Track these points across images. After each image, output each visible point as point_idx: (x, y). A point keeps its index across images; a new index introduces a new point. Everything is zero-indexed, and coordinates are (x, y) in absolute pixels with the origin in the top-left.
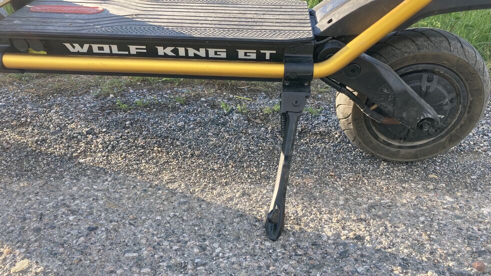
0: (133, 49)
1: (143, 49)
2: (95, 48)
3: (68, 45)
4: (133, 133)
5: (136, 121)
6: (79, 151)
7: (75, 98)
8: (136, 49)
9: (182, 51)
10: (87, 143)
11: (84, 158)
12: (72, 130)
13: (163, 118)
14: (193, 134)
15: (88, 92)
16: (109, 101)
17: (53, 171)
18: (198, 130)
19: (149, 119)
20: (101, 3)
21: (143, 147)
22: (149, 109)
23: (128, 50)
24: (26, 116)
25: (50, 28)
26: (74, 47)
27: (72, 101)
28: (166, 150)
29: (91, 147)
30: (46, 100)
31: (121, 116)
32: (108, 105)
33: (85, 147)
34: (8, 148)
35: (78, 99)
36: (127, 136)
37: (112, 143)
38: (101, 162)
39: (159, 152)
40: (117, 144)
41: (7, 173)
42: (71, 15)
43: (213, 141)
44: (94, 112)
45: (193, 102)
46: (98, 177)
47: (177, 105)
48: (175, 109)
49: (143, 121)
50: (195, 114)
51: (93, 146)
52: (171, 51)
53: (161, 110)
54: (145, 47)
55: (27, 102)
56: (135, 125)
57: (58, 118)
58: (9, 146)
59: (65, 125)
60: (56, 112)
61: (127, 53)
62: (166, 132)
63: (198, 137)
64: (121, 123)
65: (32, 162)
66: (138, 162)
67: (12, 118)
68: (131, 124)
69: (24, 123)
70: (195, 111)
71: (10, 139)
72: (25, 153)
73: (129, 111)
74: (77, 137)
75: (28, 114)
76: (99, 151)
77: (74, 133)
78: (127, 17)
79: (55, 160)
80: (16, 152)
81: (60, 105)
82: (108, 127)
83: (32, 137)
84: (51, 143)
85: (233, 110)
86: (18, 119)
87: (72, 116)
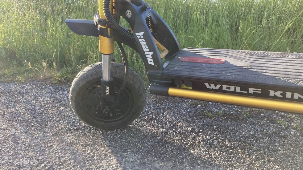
0: (251, 91)
1: (259, 91)
2: (225, 88)
3: (207, 85)
4: (220, 135)
5: (220, 126)
6: (189, 144)
7: (177, 104)
8: (254, 90)
9: (289, 95)
10: (193, 139)
11: (194, 150)
12: (181, 127)
13: (238, 126)
14: (264, 142)
15: (183, 101)
16: (198, 109)
17: (177, 157)
18: (266, 140)
19: (228, 126)
20: (221, 56)
21: (231, 148)
22: (226, 118)
23: (248, 90)
24: (152, 114)
25: (198, 74)
26: (210, 86)
27: (175, 106)
28: (247, 153)
29: (195, 142)
30: (160, 104)
31: (209, 121)
32: (198, 112)
33: (192, 142)
34: (147, 135)
35: (179, 105)
36: (217, 137)
37: (209, 141)
38: (205, 155)
39: (242, 153)
40: (212, 143)
41: (150, 153)
42: (206, 64)
43: (281, 151)
44: (191, 116)
45: (255, 116)
46: (207, 167)
47: (245, 117)
48: (244, 120)
49: (225, 127)
50: (259, 126)
51: (197, 142)
52: (280, 94)
53: (234, 120)
54: (260, 90)
55: (150, 104)
56: (220, 129)
57: (170, 118)
58: (147, 134)
59: (175, 123)
60: (168, 113)
61: (246, 92)
62: (243, 138)
63: (268, 145)
64: (210, 127)
65: (162, 148)
66: (231, 160)
67: (145, 114)
68: (217, 128)
69: (151, 118)
70: (260, 124)
71: (147, 129)
72: (157, 140)
73: (213, 118)
74: (185, 133)
75: (153, 113)
76: (202, 146)
77: (183, 130)
78: (244, 67)
79: (176, 149)
80: (152, 139)
81: (169, 108)
82: (203, 128)
83: (158, 129)
84: (170, 135)
85: (289, 126)
86: (148, 115)
87: (178, 117)
